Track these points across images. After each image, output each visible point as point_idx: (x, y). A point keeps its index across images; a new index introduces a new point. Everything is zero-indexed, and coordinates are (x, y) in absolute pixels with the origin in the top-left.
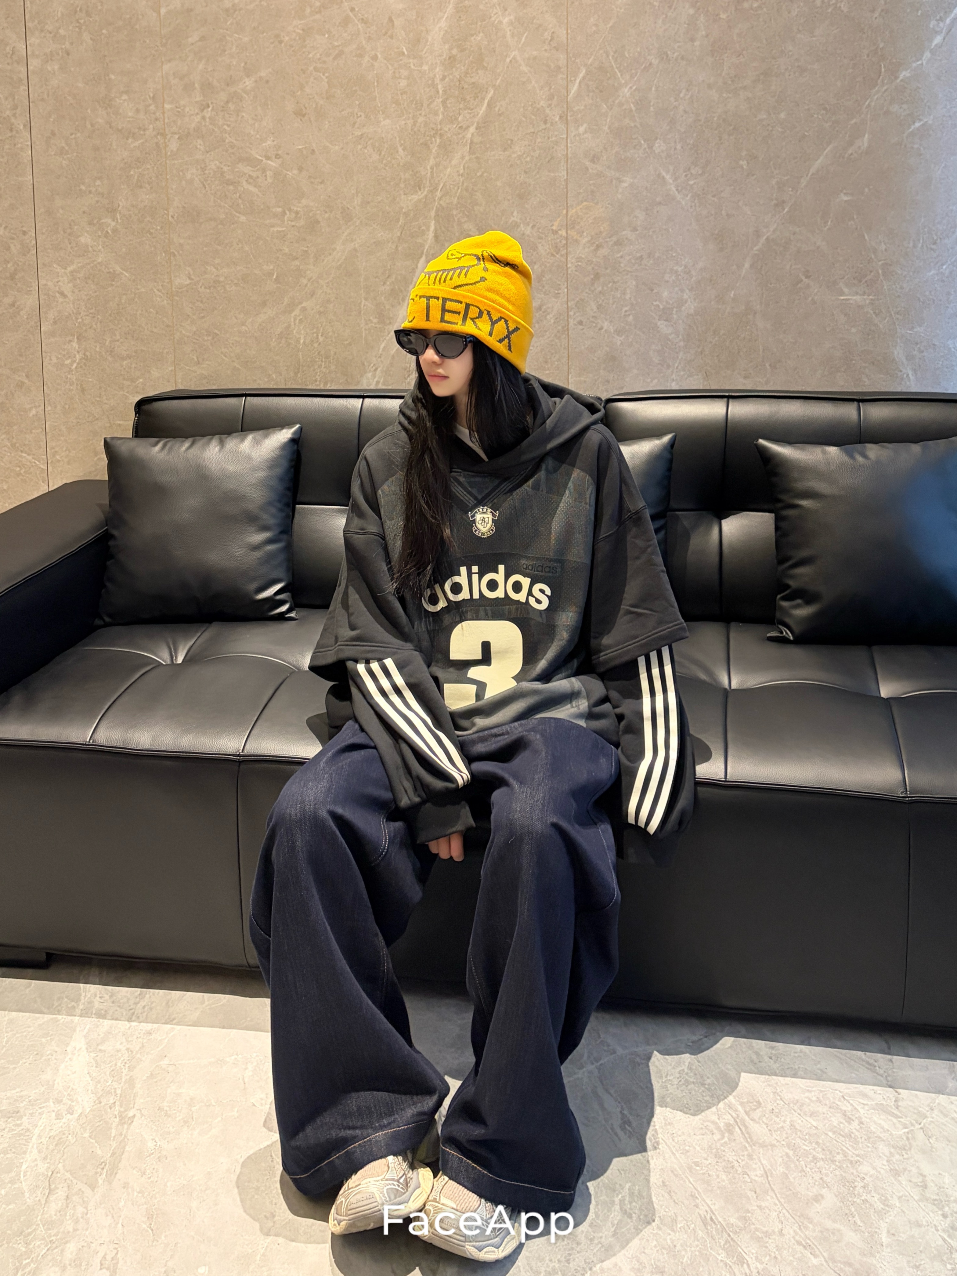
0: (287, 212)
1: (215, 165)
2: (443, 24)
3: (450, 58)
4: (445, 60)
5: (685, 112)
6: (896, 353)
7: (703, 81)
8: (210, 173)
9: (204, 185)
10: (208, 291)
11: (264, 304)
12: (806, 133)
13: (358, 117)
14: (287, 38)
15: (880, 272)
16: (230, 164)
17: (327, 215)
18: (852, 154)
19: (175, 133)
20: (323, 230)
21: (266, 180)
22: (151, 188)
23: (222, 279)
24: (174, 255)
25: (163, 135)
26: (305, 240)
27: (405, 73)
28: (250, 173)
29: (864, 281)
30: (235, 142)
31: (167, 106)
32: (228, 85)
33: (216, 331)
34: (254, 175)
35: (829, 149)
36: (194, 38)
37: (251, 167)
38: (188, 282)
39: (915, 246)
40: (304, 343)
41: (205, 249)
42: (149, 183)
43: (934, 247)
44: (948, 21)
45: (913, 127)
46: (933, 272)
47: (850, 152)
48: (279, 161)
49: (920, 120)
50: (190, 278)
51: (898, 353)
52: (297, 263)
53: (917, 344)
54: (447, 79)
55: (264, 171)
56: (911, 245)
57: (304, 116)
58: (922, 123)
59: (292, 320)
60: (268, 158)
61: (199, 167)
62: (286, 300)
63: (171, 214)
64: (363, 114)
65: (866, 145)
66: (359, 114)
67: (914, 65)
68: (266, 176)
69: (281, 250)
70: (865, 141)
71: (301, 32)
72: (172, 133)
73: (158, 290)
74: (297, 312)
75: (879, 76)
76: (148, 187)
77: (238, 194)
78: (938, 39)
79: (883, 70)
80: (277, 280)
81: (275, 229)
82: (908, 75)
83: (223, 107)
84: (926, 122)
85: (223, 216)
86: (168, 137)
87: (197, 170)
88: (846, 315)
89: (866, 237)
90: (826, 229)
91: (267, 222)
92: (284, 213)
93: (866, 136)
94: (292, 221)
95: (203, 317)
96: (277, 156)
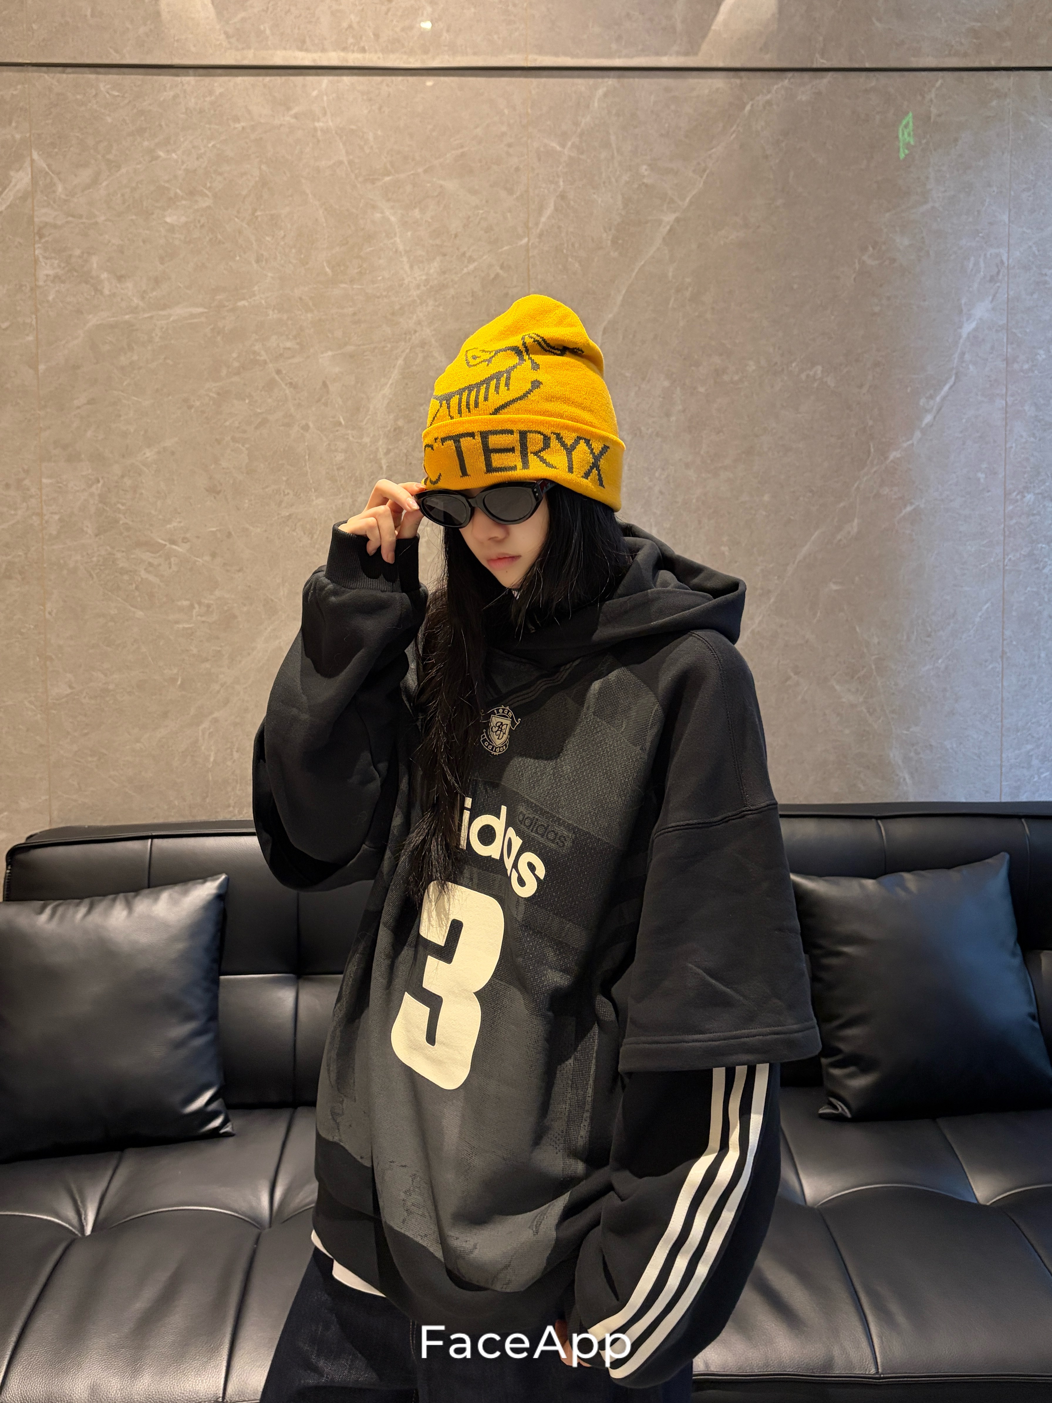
0: (196, 606)
1: (107, 550)
2: (387, 391)
3: (395, 430)
4: (389, 431)
5: (661, 493)
6: (892, 755)
7: (680, 460)
8: (98, 561)
9: (91, 575)
10: (93, 702)
11: (165, 715)
12: (792, 518)
13: (285, 495)
14: (198, 403)
15: (873, 667)
16: (123, 549)
17: (245, 609)
18: (840, 540)
19: (55, 513)
20: (241, 627)
21: (170, 568)
22: (23, 579)
23: (111, 687)
24: (51, 659)
25: (41, 515)
26: (218, 638)
27: (342, 445)
28: (151, 560)
29: (856, 677)
30: (131, 523)
31: (44, 480)
32: (123, 456)
33: (104, 751)
34: (155, 562)
35: (816, 533)
36: (81, 400)
37: (152, 552)
38: (69, 691)
39: (909, 639)
40: (215, 760)
41: (91, 651)
42: (21, 573)
43: (928, 639)
44: (938, 399)
45: (904, 512)
46: (927, 668)
47: (839, 537)
48: (187, 546)
49: (912, 504)
50: (71, 687)
51: (895, 755)
52: (207, 665)
53: (913, 745)
54: (392, 454)
55: (168, 557)
56: (905, 638)
57: (218, 493)
58: (913, 507)
59: (200, 734)
60: (173, 542)
61: (85, 553)
62: (192, 711)
63: (48, 609)
64: (291, 492)
65: (855, 530)
66: (286, 492)
67: (905, 445)
68: (170, 564)
69: (187, 651)
70: (854, 526)
71: (215, 396)
72: (52, 513)
73: (31, 702)
74: (205, 725)
75: (869, 457)
76: (19, 577)
77: (134, 586)
78: (928, 418)
79: (872, 450)
80: (182, 687)
81: (181, 626)
82: (898, 456)
83: (117, 482)
84: (918, 506)
85: (113, 612)
86: (46, 518)
87: (83, 556)
88: (839, 714)
89: (858, 629)
90: (815, 621)
91: (171, 617)
92: (192, 607)
93: (856, 521)
94: (201, 616)
95: (86, 734)
96: (185, 540)
